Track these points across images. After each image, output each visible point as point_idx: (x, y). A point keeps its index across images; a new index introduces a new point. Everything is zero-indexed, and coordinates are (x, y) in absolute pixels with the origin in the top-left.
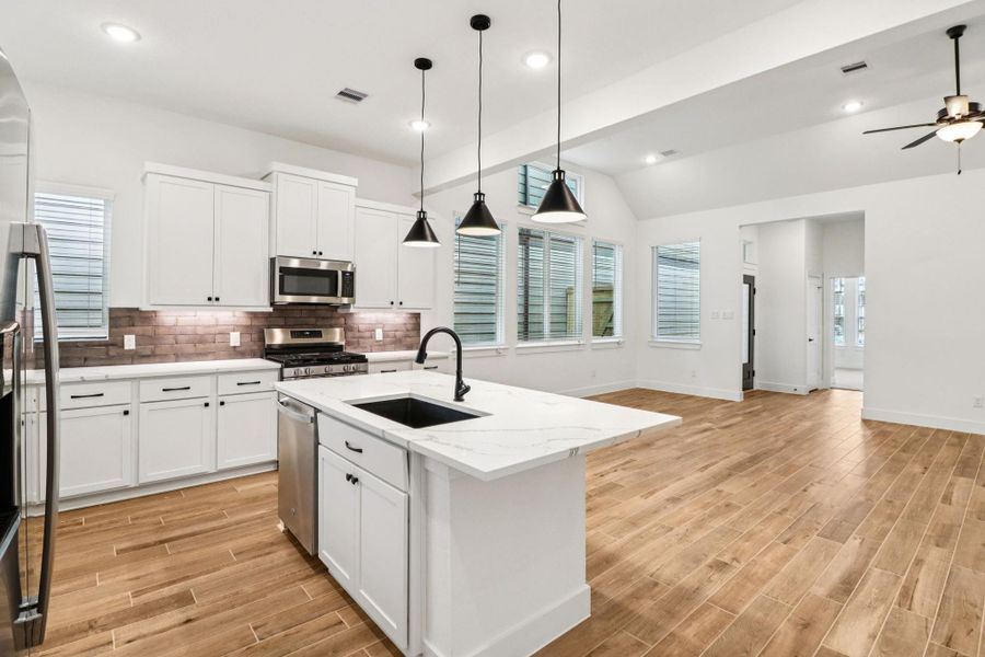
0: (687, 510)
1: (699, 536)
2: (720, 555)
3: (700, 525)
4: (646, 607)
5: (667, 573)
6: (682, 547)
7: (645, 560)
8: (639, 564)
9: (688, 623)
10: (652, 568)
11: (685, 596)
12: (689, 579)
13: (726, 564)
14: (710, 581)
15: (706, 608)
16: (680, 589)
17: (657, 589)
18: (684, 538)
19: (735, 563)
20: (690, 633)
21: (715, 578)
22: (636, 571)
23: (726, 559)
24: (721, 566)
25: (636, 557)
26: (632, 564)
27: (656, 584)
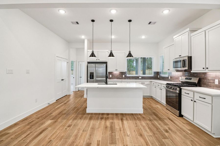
0: (82, 141)
1: (75, 132)
2: (70, 128)
3: (76, 136)
4: (80, 116)
5: (79, 121)
6: (78, 127)
7: (84, 121)
8: (85, 120)
9: (74, 116)
10: (82, 121)
11: (75, 119)
12: (75, 121)
13: (68, 127)
14: (71, 122)
15: (71, 119)
16: (76, 119)
17: (80, 118)
18: (79, 130)
19: (66, 128)
20: (73, 115)
21: (71, 123)
22: (85, 119)
23: (68, 128)
24: (69, 126)
25: (86, 121)
26: (86, 120)
27: (80, 119)
